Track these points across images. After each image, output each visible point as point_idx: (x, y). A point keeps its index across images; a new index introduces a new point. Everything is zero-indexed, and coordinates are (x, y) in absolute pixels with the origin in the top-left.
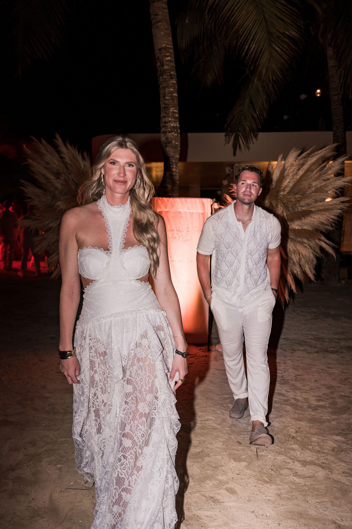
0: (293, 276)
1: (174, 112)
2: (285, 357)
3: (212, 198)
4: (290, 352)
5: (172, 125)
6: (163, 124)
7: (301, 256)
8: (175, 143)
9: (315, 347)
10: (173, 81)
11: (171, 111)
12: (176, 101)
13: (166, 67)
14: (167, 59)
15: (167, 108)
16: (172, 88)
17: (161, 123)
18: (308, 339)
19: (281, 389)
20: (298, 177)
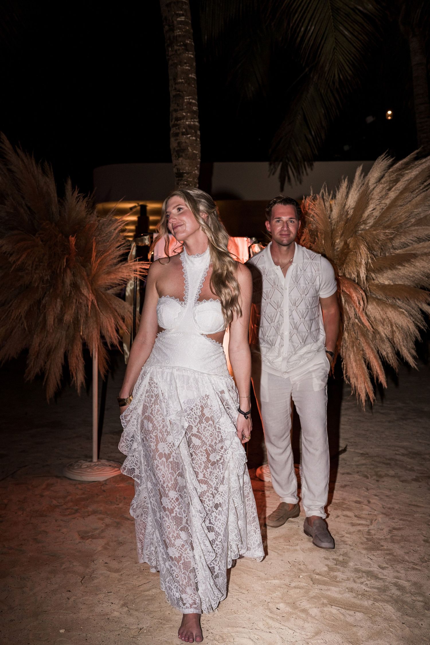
0: (382, 361)
1: (190, 103)
2: (367, 489)
3: (250, 236)
4: (374, 480)
5: (187, 123)
6: (174, 120)
7: (395, 328)
8: (193, 151)
9: (412, 470)
10: (188, 54)
11: (186, 100)
12: (193, 86)
13: (178, 32)
14: (179, 19)
15: (179, 96)
16: (188, 65)
17: (170, 121)
18: (399, 455)
19: (369, 561)
20: (388, 201)
